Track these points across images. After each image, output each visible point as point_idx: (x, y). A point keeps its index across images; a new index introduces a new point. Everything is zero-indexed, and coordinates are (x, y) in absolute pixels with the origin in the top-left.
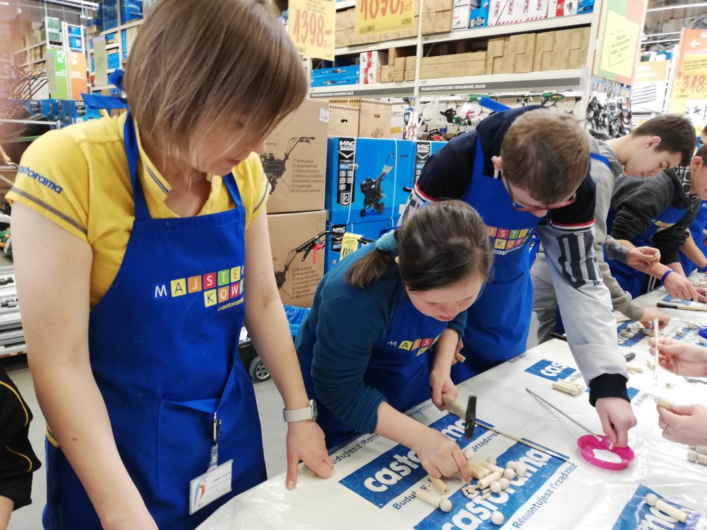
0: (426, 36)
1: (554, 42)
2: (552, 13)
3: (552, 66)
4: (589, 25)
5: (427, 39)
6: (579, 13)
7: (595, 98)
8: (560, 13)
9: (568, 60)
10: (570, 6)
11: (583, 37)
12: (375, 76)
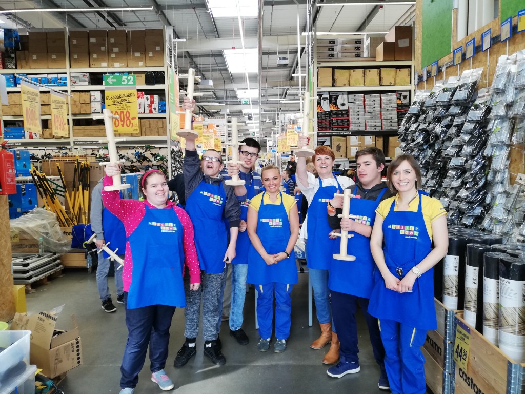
0: (74, 114)
1: (150, 124)
2: (147, 111)
3: (151, 134)
4: (165, 118)
5: (75, 116)
6: (159, 113)
7: (173, 149)
8: (151, 111)
9: (158, 132)
10: (155, 109)
11: (163, 123)
12: (38, 135)
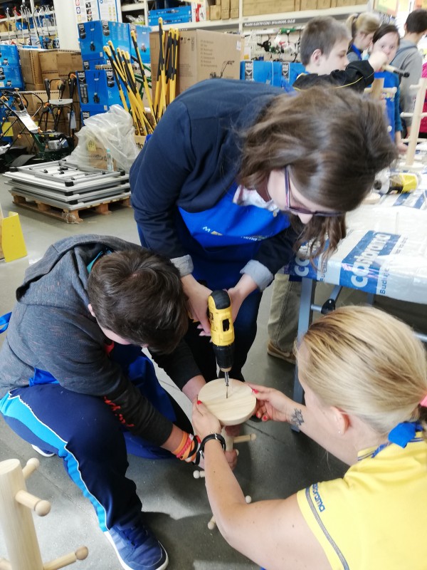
12: (205, 15)
